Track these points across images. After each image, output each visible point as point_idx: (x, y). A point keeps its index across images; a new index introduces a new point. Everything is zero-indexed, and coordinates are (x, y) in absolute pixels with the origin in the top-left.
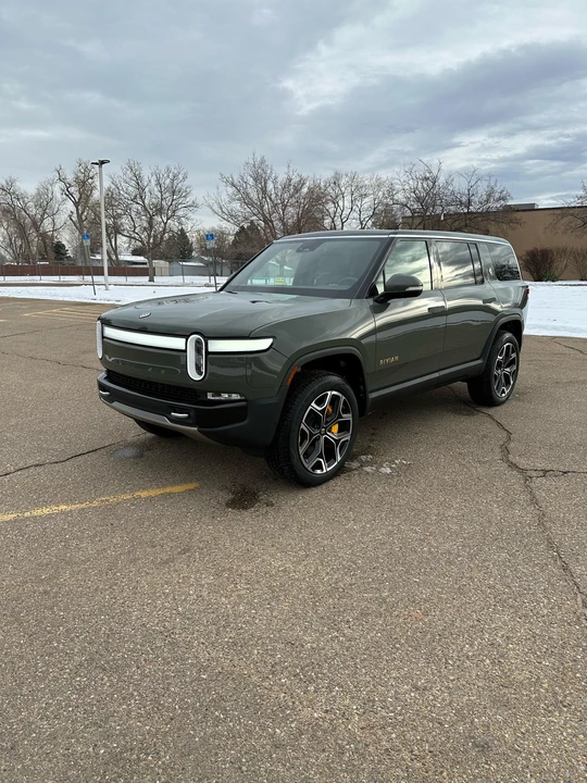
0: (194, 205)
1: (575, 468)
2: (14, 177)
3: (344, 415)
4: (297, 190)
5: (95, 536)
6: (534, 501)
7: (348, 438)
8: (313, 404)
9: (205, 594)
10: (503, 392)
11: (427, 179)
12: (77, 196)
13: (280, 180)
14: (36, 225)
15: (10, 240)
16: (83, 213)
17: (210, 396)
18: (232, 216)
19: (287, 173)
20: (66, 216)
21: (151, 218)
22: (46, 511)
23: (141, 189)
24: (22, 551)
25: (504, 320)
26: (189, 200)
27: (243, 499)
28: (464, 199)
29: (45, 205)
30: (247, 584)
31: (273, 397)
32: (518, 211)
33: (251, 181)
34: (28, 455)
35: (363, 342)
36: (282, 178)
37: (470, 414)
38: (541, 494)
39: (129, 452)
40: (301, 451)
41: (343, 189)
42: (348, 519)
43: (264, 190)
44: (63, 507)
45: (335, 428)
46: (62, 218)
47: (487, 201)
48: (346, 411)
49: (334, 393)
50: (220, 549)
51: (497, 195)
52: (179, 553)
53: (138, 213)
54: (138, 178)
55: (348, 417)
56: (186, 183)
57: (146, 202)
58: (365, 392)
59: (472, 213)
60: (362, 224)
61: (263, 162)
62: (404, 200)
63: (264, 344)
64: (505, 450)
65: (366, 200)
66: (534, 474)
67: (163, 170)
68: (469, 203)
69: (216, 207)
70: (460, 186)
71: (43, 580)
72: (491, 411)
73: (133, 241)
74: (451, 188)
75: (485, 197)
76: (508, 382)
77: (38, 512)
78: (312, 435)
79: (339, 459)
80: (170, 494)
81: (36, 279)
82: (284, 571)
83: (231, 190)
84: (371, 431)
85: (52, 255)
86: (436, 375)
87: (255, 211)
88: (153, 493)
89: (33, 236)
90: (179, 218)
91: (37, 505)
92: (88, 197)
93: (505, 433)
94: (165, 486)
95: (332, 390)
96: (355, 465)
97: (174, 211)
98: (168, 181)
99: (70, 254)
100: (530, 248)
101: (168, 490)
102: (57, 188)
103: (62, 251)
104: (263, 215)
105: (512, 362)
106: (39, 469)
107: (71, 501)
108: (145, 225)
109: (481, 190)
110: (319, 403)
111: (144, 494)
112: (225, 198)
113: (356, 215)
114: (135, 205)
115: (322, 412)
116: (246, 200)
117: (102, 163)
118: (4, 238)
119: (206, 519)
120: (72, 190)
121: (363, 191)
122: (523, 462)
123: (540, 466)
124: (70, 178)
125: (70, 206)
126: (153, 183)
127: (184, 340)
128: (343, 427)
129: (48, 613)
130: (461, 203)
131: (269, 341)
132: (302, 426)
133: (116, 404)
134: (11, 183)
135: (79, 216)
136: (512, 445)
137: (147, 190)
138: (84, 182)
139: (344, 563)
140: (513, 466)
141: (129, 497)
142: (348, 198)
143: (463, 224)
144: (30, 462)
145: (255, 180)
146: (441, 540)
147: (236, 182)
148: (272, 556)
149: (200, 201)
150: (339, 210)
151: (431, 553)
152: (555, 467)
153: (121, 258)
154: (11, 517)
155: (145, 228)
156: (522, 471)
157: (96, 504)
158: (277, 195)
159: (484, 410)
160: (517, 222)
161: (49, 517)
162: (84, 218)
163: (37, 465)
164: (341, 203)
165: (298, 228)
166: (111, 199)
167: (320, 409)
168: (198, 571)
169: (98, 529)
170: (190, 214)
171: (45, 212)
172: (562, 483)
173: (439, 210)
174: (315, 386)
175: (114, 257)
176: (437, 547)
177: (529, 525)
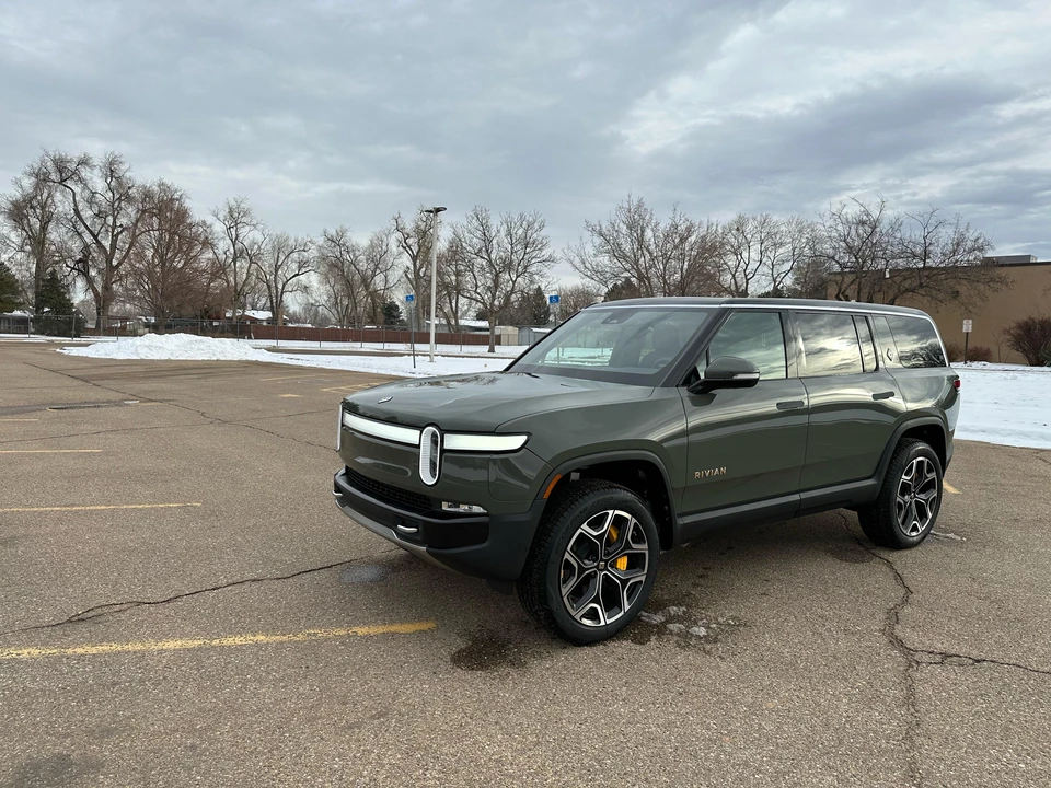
0: (551, 260)
1: (998, 655)
2: (346, 226)
3: (634, 546)
4: (683, 240)
5: (282, 680)
6: (910, 700)
7: (643, 578)
8: (585, 526)
9: (380, 778)
10: (915, 528)
11: (863, 223)
12: (415, 249)
13: (662, 226)
14: (366, 282)
15: (336, 298)
16: (421, 268)
17: (445, 507)
18: (596, 273)
19: (673, 219)
20: (401, 272)
21: (497, 275)
22: (238, 640)
23: (487, 240)
24: (190, 690)
25: (911, 423)
26: (546, 253)
27: (482, 653)
28: (919, 250)
29: (378, 259)
30: (440, 771)
31: (525, 513)
32: (1002, 265)
33: (624, 229)
34: (250, 565)
35: (665, 445)
36: (664, 225)
37: (858, 559)
38: (924, 691)
39: (368, 574)
40: (565, 590)
41: (749, 237)
42: (615, 697)
43: (641, 241)
44: (261, 638)
45: (623, 563)
46: (396, 275)
47: (954, 252)
48: (637, 539)
49: (617, 512)
50: (425, 719)
51: (969, 244)
52: (373, 717)
53: (482, 268)
54: (485, 228)
55: (643, 548)
56: (543, 233)
57: (493, 256)
58: (669, 513)
59: (930, 268)
60: (775, 281)
61: (640, 205)
62: (831, 252)
63: (515, 442)
64: (893, 617)
65: (781, 250)
66: (926, 658)
67: (516, 218)
68: (926, 255)
69: (577, 261)
70: (913, 234)
71: (196, 730)
72: (894, 556)
73: (474, 303)
74: (898, 235)
75: (950, 247)
76: (922, 515)
77: (230, 641)
78: (582, 570)
79: (627, 607)
80: (393, 634)
81: (356, 346)
82: (496, 761)
83: (598, 240)
84: (701, 571)
85: (381, 318)
86: (796, 497)
87: (628, 266)
88: (373, 630)
89: (361, 294)
90: (532, 274)
91: (232, 632)
92: (429, 249)
93: (903, 591)
94: (392, 622)
95: (615, 509)
96: (658, 619)
97: (526, 267)
98: (520, 232)
99: (404, 316)
100: (1023, 318)
101: (394, 628)
102: (393, 242)
103: (395, 314)
104: (638, 271)
105: (929, 486)
106: (255, 586)
107: (274, 630)
108: (490, 283)
109: (946, 236)
110: (596, 524)
111: (362, 631)
112: (590, 250)
113: (766, 270)
114: (479, 260)
115: (599, 537)
116: (617, 253)
117: (438, 210)
118: (329, 297)
119: (423, 675)
120: (410, 241)
121: (778, 240)
122: (913, 638)
123: (939, 647)
124: (409, 226)
125: (406, 261)
126: (503, 233)
127: (419, 432)
128: (635, 562)
129: (183, 774)
130: (914, 256)
131: (523, 438)
132: (567, 556)
133: (347, 508)
134: (342, 234)
135: (417, 273)
136: (908, 610)
137: (494, 242)
138: (425, 233)
139: (585, 761)
140: (897, 642)
141: (342, 633)
142: (755, 247)
143: (916, 284)
144: (249, 575)
145: (630, 228)
146: (741, 744)
147: (604, 230)
148: (490, 737)
149: (558, 255)
150: (742, 263)
151: (717, 760)
152: (964, 650)
153: (462, 322)
154: (197, 643)
155: (489, 288)
156: (907, 651)
157: (300, 637)
158: (657, 246)
159: (885, 554)
160: (1002, 281)
161: (239, 649)
162: (421, 274)
163: (254, 580)
164: (745, 255)
165: (682, 289)
166: (456, 252)
167: (595, 534)
168: (386, 745)
169: (288, 671)
170: (545, 270)
171: (376, 267)
172: (965, 680)
173: (881, 265)
174: (589, 501)
175: (453, 322)
176: (730, 754)
177: (888, 739)
